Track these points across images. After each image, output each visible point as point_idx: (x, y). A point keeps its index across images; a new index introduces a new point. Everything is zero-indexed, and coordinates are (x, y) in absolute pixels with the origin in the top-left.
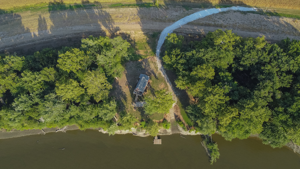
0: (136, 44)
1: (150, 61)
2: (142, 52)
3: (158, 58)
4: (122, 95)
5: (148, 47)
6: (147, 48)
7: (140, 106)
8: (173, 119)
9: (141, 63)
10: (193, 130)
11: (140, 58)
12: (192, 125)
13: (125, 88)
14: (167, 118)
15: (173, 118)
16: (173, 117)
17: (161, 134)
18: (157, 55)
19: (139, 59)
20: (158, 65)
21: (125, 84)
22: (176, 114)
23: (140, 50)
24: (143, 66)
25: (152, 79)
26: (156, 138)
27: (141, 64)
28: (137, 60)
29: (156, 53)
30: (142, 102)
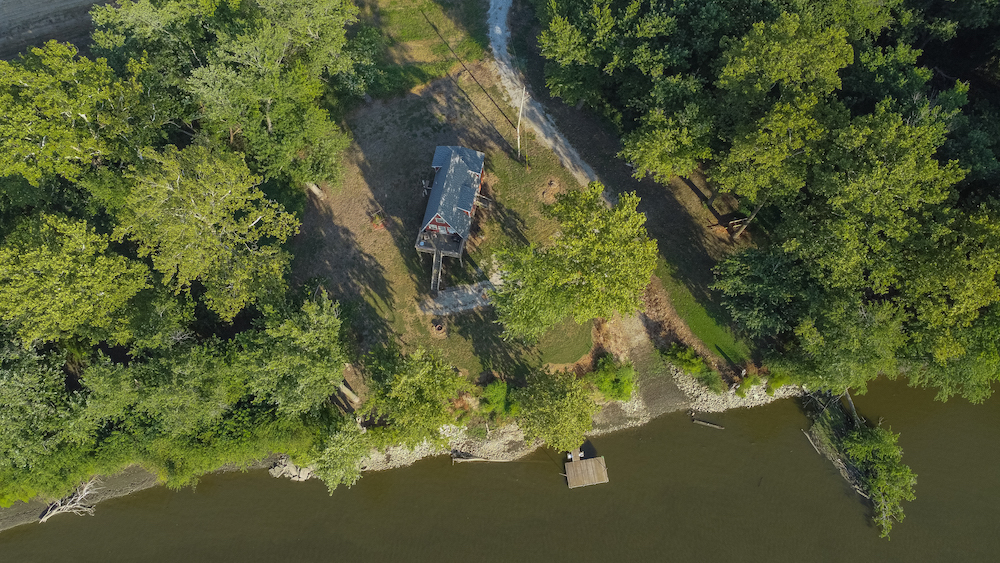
0: (383, 19)
1: (467, 84)
2: (419, 52)
3: (504, 67)
4: (362, 269)
5: (446, 24)
6: (442, 30)
7: (461, 309)
8: (639, 346)
9: (427, 100)
10: (755, 382)
11: (416, 80)
12: (744, 356)
13: (370, 231)
14: (612, 347)
15: (641, 338)
16: (638, 332)
17: (596, 432)
18: (495, 51)
19: (412, 84)
20: (509, 99)
21: (363, 212)
22: (653, 315)
23: (411, 44)
24: (438, 114)
25: (497, 167)
26: (576, 455)
27: (424, 104)
28: (402, 91)
29: (488, 42)
30: (467, 286)
